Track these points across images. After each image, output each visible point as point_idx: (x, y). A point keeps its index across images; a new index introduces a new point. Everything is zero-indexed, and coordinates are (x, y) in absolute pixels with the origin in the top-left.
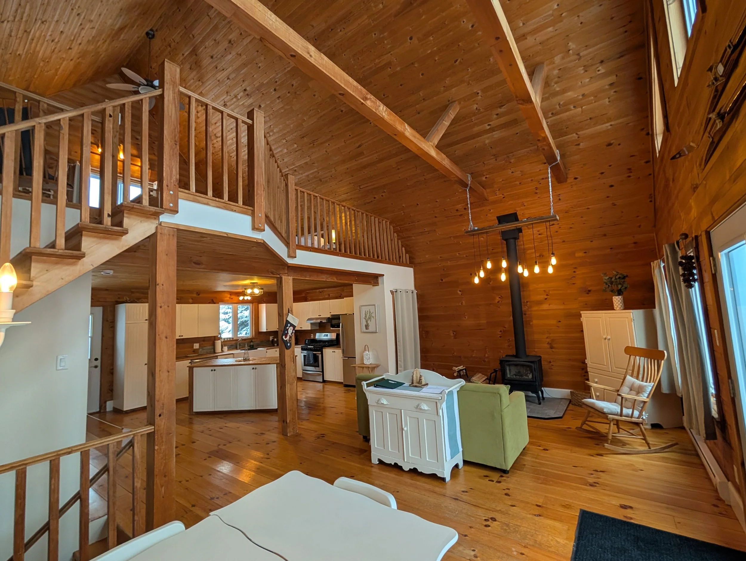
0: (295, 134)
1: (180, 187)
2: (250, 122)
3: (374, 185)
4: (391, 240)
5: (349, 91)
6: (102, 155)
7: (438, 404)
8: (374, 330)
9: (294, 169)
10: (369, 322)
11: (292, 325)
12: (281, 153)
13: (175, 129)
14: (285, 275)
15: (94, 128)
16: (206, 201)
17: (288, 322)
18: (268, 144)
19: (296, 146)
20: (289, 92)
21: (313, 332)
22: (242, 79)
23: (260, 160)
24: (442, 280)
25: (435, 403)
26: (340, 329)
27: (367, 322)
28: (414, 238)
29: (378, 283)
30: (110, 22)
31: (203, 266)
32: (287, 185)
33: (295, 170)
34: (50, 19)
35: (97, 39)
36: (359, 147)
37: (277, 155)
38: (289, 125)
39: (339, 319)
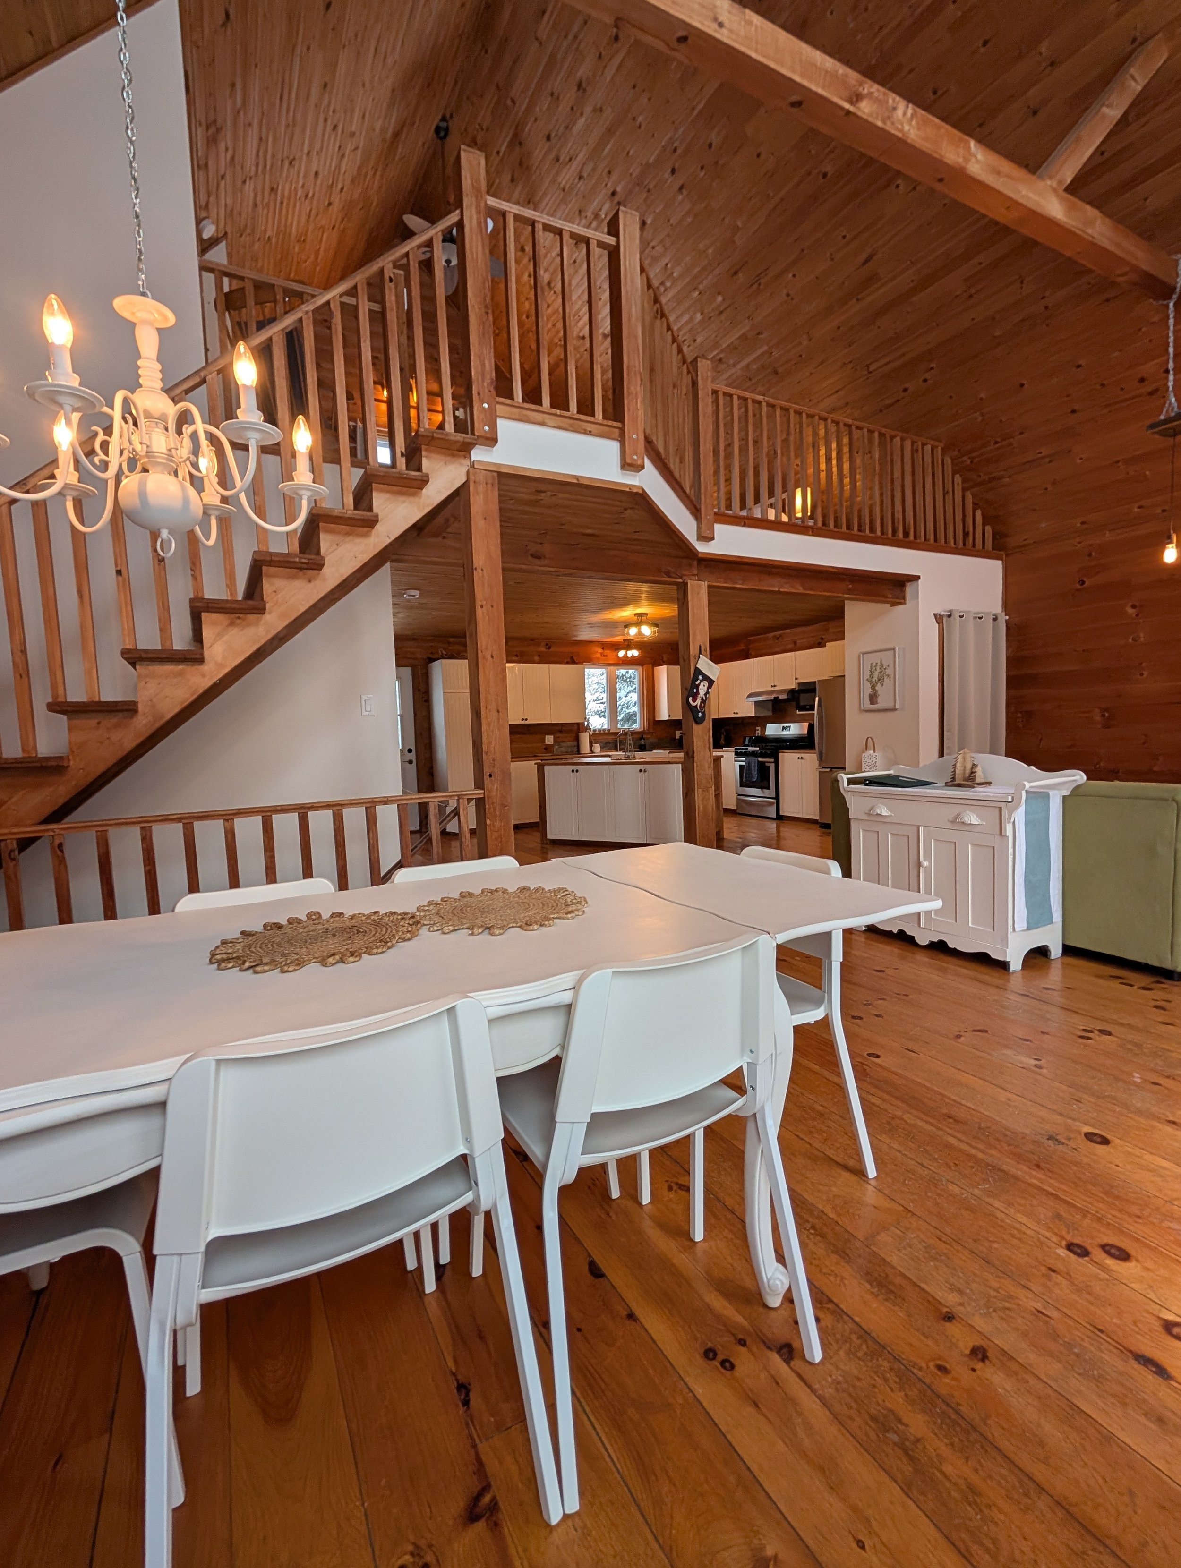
0: (717, 272)
1: (497, 396)
2: (611, 240)
3: (904, 354)
4: (945, 494)
5: (813, 87)
6: (389, 402)
7: (1005, 813)
8: (890, 705)
9: (718, 358)
10: (878, 687)
11: (706, 678)
12: (689, 326)
13: (484, 283)
14: (693, 578)
15: (375, 355)
16: (538, 417)
17: (698, 672)
18: (649, 286)
19: (720, 298)
20: (702, 168)
21: (760, 721)
22: (607, 170)
23: (633, 320)
24: (1083, 583)
25: (997, 810)
26: (815, 712)
27: (873, 687)
28: (1007, 480)
29: (904, 598)
30: (378, 125)
31: (546, 562)
32: (694, 384)
33: (720, 360)
34: (299, 154)
35: (364, 171)
36: (867, 261)
37: (681, 333)
38: (704, 252)
39: (813, 690)
